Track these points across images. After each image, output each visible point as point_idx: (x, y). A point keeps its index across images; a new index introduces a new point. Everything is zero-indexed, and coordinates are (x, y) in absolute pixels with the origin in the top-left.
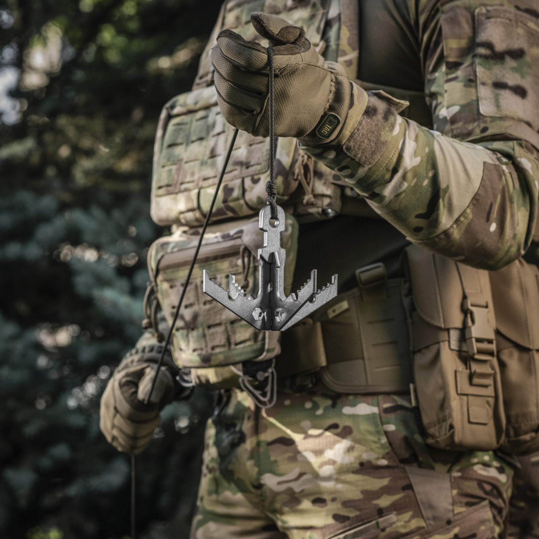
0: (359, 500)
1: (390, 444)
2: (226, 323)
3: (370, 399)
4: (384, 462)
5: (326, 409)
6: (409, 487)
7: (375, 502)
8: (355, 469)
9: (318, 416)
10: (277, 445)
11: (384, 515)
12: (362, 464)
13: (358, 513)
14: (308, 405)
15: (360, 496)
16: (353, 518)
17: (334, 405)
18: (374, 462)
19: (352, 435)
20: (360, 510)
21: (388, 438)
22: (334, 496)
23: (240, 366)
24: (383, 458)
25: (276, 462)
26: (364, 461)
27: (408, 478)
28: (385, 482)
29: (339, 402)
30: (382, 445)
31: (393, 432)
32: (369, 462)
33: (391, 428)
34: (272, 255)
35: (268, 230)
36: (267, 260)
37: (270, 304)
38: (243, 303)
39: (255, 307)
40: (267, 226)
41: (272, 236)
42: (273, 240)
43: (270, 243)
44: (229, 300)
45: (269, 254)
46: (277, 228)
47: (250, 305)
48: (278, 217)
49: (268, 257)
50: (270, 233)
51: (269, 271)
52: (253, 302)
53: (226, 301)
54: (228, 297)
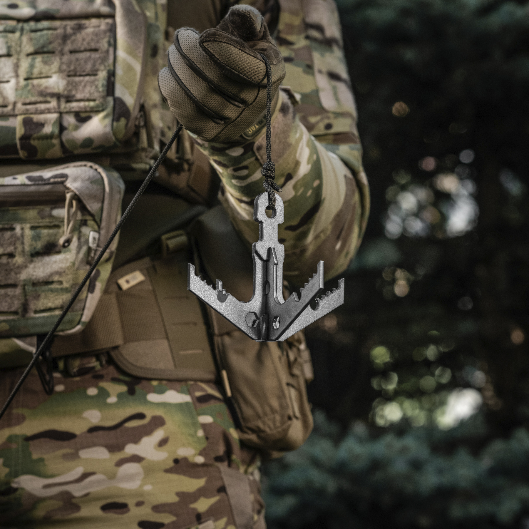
0: (174, 504)
1: (207, 438)
2: (24, 285)
3: (177, 385)
4: (200, 460)
5: (120, 396)
6: (222, 489)
7: (193, 506)
8: (168, 467)
9: (111, 405)
10: (42, 440)
11: (202, 520)
12: (176, 461)
13: (173, 519)
14: (92, 391)
15: (176, 499)
16: (169, 524)
17: (131, 392)
18: (191, 460)
19: (165, 427)
20: (175, 515)
21: (205, 431)
22: (140, 499)
23: (35, 340)
24: (200, 454)
25: (42, 460)
26: (179, 458)
27: (222, 478)
28: (201, 482)
29: (138, 388)
30: (199, 439)
31: (210, 425)
32: (185, 459)
33: (207, 419)
34: (269, 250)
35: (264, 221)
36: (265, 257)
37: (266, 309)
38: (234, 305)
39: (249, 311)
40: (262, 217)
41: (268, 228)
42: (269, 233)
43: (266, 236)
44: (218, 300)
45: (267, 249)
46: (274, 220)
47: (242, 308)
48: (276, 207)
49: (266, 253)
50: (266, 225)
51: (265, 270)
52: (245, 305)
53: (214, 302)
54: (216, 297)
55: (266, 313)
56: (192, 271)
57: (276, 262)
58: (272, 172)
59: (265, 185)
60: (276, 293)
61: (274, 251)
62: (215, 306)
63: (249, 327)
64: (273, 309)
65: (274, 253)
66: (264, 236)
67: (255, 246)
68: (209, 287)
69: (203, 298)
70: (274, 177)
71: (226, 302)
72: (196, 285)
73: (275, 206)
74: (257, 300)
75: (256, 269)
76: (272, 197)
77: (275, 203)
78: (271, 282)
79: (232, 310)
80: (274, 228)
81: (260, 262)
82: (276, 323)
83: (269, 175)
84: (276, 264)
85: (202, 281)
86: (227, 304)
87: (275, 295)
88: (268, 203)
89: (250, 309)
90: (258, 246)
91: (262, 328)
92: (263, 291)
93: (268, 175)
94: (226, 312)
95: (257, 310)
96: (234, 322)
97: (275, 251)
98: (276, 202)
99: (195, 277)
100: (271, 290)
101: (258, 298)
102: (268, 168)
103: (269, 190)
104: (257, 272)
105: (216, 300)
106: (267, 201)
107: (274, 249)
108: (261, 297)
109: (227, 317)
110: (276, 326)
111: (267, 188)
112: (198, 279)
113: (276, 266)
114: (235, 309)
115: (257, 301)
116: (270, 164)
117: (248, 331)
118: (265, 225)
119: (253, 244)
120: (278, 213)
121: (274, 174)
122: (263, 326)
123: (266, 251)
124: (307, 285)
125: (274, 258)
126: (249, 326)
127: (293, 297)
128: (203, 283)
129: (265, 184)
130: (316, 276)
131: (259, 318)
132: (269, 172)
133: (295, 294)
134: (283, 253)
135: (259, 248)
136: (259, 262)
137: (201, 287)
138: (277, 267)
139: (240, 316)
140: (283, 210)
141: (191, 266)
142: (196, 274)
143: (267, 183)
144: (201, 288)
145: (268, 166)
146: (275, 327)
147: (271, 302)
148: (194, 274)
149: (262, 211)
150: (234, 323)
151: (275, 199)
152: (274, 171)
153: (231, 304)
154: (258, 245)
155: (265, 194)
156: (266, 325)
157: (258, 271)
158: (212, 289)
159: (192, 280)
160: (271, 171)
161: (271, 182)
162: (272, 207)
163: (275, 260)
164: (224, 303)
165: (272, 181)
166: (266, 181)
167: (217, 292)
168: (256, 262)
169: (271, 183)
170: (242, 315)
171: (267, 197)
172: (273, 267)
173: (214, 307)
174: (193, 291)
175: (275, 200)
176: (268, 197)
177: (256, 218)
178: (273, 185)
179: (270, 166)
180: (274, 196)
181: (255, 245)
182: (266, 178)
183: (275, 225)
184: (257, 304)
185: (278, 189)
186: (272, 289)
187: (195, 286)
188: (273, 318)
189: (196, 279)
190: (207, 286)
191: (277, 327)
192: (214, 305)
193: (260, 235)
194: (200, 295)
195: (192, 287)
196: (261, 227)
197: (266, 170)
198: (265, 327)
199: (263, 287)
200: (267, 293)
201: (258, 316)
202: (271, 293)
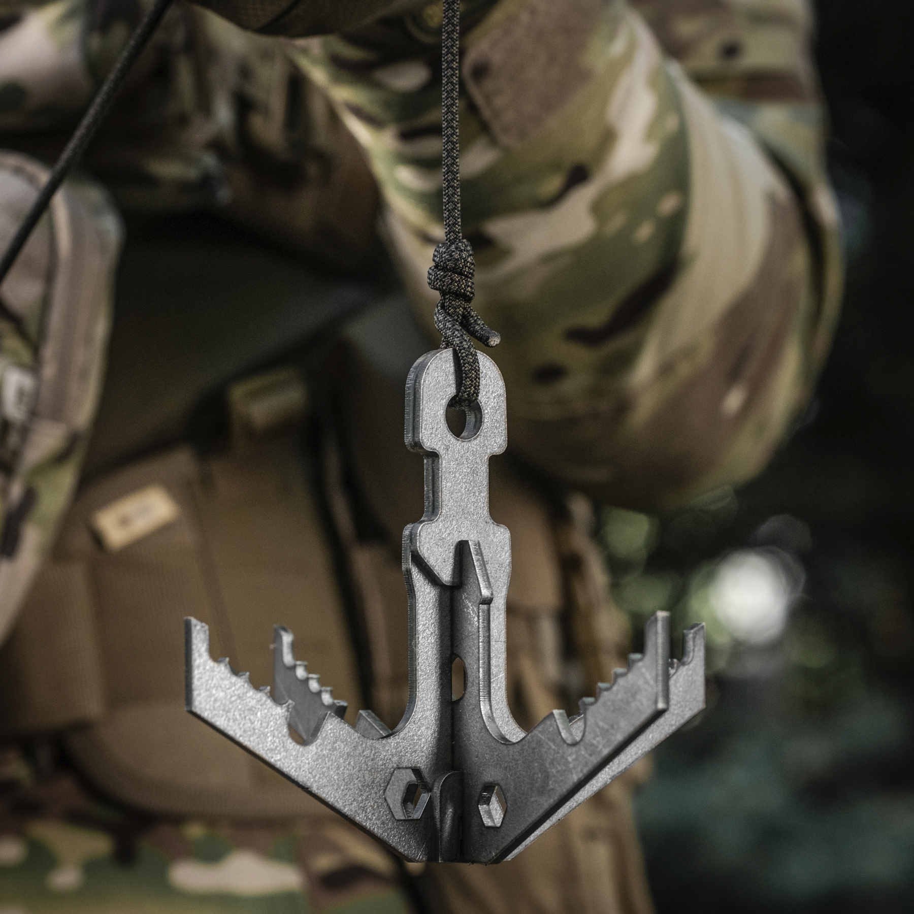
14: (8, 852)
34: (462, 550)
35: (442, 452)
36: (446, 574)
37: (453, 752)
38: (347, 750)
39: (395, 765)
40: (436, 436)
41: (457, 475)
42: (460, 491)
43: (449, 501)
44: (290, 740)
45: (452, 548)
46: (474, 444)
47: (372, 760)
48: (482, 398)
49: (451, 561)
50: (449, 462)
51: (448, 618)
52: (384, 746)
53: (277, 747)
54: (285, 730)
55: (453, 768)
56: (200, 645)
57: (485, 592)
58: (466, 276)
59: (440, 322)
60: (487, 702)
61: (480, 553)
62: (280, 760)
63: (399, 820)
64: (477, 757)
65: (478, 560)
66: (444, 503)
67: (412, 538)
68: (259, 695)
69: (238, 735)
70: (472, 293)
71: (319, 741)
72: (214, 692)
73: (478, 396)
74: (423, 725)
75: (418, 616)
76: (467, 367)
77: (477, 388)
78: (470, 661)
79: (338, 768)
80: (474, 472)
81: (429, 593)
82: (488, 804)
83: (454, 287)
84: (488, 602)
85: (234, 679)
86: (322, 750)
87: (484, 708)
88: (454, 386)
89: (401, 758)
90: (425, 539)
91: (442, 821)
92: (441, 690)
93: (450, 289)
94: (320, 778)
95: (424, 758)
96: (346, 810)
97: (482, 555)
98: (483, 382)
99: (211, 664)
100: (471, 689)
101: (426, 717)
102: (450, 264)
103: (457, 341)
104: (420, 628)
105: (284, 739)
106: (452, 378)
107: (478, 544)
108: (437, 714)
109: (324, 796)
110: (490, 816)
111: (449, 333)
112: (222, 670)
113: (485, 607)
114: (349, 764)
115: (423, 728)
116: (456, 248)
117: (395, 836)
118: (445, 464)
119: (406, 532)
120: (487, 419)
121: (473, 283)
122: (445, 813)
123: (451, 554)
124: (605, 693)
125: (480, 580)
126: (397, 818)
127: (551, 725)
128: (240, 684)
129: (441, 318)
130: (640, 664)
131: (430, 786)
132: (456, 277)
133: (561, 714)
134: (505, 556)
135: (427, 546)
136: (428, 590)
137: (233, 699)
138: (489, 610)
139: (368, 786)
140: (504, 406)
141: (195, 626)
142: (215, 654)
143: (449, 314)
144: (231, 703)
145: (451, 256)
146: (487, 822)
147: (472, 729)
148: (205, 656)
149: (436, 416)
150: (349, 813)
151: (477, 371)
152: (472, 274)
153: (335, 749)
154: (424, 534)
155: (444, 355)
156: (455, 813)
157: (424, 625)
158: (269, 702)
159: (200, 678)
160: (461, 274)
161: (460, 311)
162: (465, 400)
163: (482, 585)
164: (313, 748)
165: (464, 308)
166: (443, 307)
167: (288, 711)
168: (418, 594)
169: (464, 316)
170: (373, 782)
171: (450, 367)
172: (475, 609)
173: (279, 765)
174: (206, 715)
175: (478, 377)
176: (452, 365)
177: (413, 439)
178: (468, 321)
179: (456, 256)
180: (476, 361)
181: (411, 534)
182: (445, 299)
183: (478, 461)
184: (423, 740)
185: (488, 338)
186: (476, 688)
187: (210, 696)
188: (480, 787)
189: (213, 671)
190: (251, 693)
191: (493, 820)
192: (278, 757)
193: (428, 498)
194: (228, 725)
195: (200, 703)
196: (433, 472)
197: (444, 269)
198: (453, 819)
199: (441, 679)
200: (454, 698)
201: (428, 780)
202: (470, 699)
